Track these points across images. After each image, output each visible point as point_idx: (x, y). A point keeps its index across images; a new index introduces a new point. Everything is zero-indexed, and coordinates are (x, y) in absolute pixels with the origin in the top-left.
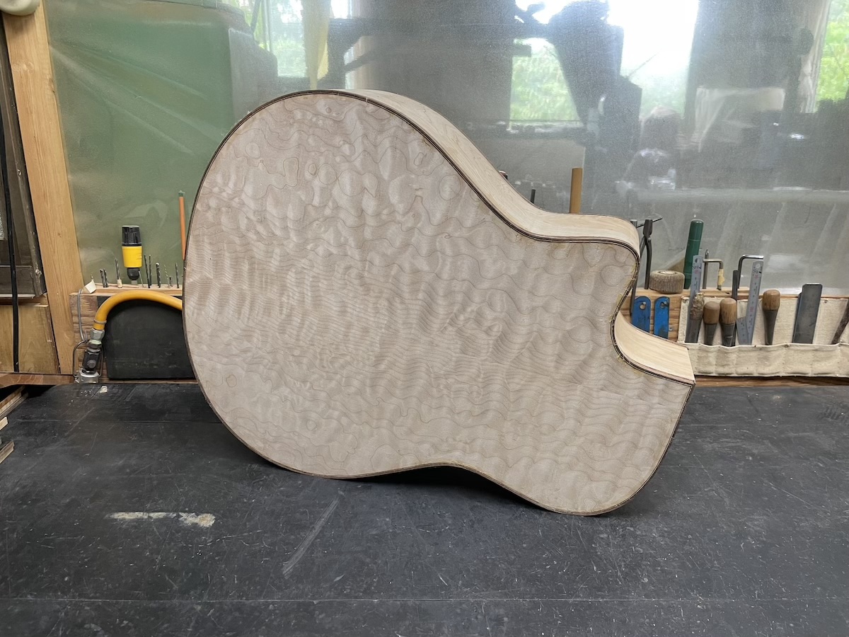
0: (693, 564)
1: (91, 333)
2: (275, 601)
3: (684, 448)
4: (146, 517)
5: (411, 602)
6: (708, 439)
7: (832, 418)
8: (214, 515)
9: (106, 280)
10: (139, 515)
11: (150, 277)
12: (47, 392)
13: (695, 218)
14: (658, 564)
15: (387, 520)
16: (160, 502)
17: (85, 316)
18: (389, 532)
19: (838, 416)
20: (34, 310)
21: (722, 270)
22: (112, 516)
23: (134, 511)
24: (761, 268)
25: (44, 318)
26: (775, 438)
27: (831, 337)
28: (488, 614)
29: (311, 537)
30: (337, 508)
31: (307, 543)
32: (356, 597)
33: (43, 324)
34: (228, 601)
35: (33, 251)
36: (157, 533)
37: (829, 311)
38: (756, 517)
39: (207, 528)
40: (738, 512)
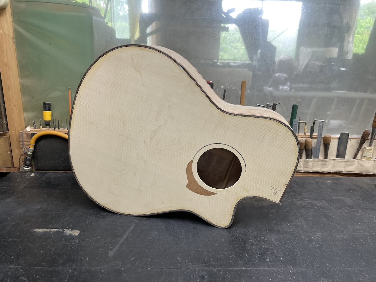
0: (289, 253)
1: (28, 149)
2: (105, 268)
3: (288, 203)
4: (49, 231)
5: (165, 269)
6: (298, 199)
7: (352, 191)
8: (79, 230)
9: (35, 125)
10: (46, 230)
11: (55, 125)
12: (7, 175)
13: (295, 103)
14: (274, 253)
15: (156, 233)
16: (56, 224)
17: (25, 142)
18: (157, 238)
19: (355, 190)
20: (3, 139)
21: (306, 126)
22: (34, 230)
23: (44, 228)
24: (323, 125)
25: (7, 142)
26: (327, 199)
27: (353, 156)
28: (199, 274)
29: (122, 240)
30: (134, 228)
31: (120, 243)
32: (141, 267)
33: (6, 145)
34: (84, 268)
35: (3, 113)
36: (54, 238)
37: (352, 145)
38: (317, 233)
39: (76, 236)
40: (310, 231)
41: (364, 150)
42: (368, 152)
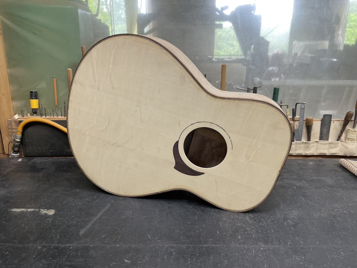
0: (262, 231)
1: (16, 136)
2: (73, 245)
4: (25, 211)
5: (133, 246)
7: (334, 171)
8: (55, 210)
9: (23, 114)
10: (23, 210)
11: (42, 112)
14: (247, 231)
15: (130, 212)
16: (33, 204)
17: (14, 129)
18: (130, 217)
19: (337, 170)
21: (288, 109)
22: (11, 210)
23: (21, 208)
24: (304, 107)
26: (307, 179)
27: (336, 138)
28: (167, 251)
29: (95, 219)
30: (109, 207)
31: (93, 222)
32: (110, 244)
34: (53, 245)
36: (29, 217)
37: (335, 126)
38: (293, 212)
39: (51, 215)
40: (286, 210)
41: (348, 131)
42: (352, 133)
